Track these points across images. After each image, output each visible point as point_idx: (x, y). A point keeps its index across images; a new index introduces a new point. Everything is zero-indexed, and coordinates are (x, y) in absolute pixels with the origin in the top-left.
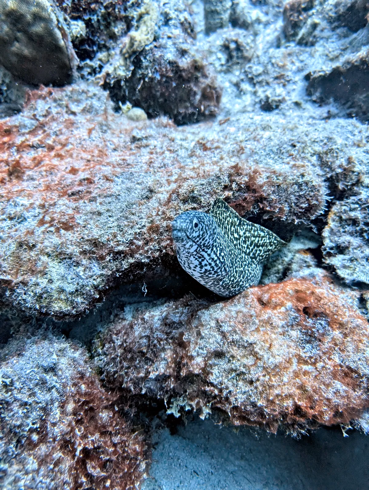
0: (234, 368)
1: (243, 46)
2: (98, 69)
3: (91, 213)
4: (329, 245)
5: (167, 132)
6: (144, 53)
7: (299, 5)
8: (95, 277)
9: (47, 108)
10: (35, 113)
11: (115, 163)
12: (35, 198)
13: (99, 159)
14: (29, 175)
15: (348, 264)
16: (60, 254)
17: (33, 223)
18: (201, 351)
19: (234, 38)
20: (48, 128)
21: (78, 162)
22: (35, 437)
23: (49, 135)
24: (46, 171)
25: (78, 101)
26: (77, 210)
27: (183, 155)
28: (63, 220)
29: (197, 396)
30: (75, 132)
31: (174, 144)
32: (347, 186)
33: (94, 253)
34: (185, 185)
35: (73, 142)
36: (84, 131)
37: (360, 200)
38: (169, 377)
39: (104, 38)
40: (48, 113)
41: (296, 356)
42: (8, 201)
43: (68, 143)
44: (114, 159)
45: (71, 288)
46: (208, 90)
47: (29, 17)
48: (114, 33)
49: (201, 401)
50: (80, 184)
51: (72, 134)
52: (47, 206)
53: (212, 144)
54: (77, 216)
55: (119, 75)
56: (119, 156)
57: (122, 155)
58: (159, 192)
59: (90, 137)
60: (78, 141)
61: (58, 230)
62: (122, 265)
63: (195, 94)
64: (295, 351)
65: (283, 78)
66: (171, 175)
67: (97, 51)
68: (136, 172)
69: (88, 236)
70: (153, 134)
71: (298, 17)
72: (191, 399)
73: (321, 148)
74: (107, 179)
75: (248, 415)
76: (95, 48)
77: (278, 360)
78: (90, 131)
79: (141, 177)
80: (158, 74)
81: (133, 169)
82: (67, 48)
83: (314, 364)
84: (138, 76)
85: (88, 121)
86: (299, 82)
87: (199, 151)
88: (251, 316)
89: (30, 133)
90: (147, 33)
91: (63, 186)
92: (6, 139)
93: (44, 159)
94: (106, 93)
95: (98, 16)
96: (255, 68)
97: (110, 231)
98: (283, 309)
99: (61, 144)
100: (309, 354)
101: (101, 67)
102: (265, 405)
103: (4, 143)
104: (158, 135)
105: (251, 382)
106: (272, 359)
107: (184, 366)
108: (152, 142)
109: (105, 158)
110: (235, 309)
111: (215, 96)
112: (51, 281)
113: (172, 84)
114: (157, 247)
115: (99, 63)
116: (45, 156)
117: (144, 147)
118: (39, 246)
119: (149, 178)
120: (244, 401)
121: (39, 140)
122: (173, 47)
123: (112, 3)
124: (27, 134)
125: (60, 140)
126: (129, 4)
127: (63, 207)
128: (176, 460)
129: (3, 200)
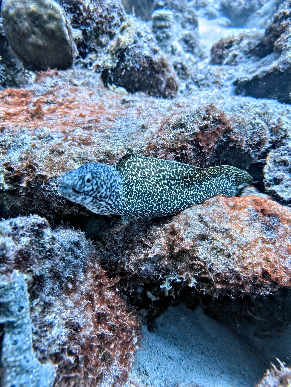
0: (215, 247)
3: (102, 137)
4: (269, 179)
6: (127, 51)
7: (223, 44)
14: (47, 117)
15: (284, 189)
18: (189, 235)
19: (180, 62)
20: (58, 93)
22: (70, 286)
25: (79, 79)
29: (186, 271)
32: (278, 139)
34: (174, 118)
35: (78, 100)
37: (288, 147)
38: (163, 257)
40: (56, 85)
41: (260, 238)
42: (36, 129)
43: (75, 100)
46: (171, 81)
48: (101, 42)
49: (189, 273)
53: (184, 104)
55: (107, 66)
59: (90, 98)
60: (83, 100)
61: (79, 144)
63: (162, 83)
64: (259, 235)
65: (219, 83)
66: (157, 120)
67: (88, 53)
71: (222, 52)
72: (181, 274)
73: (260, 111)
75: (227, 279)
76: (87, 51)
77: (249, 239)
78: (91, 95)
82: (71, 42)
83: (274, 243)
84: (122, 67)
86: (229, 86)
88: (224, 213)
89: (43, 95)
91: (75, 124)
92: (23, 99)
94: (99, 75)
95: (91, 28)
96: (198, 76)
98: (246, 210)
99: (70, 102)
100: (269, 237)
101: (91, 64)
102: (240, 270)
103: (22, 102)
105: (229, 256)
106: (243, 239)
107: (176, 246)
108: (138, 104)
110: (211, 209)
111: (175, 86)
115: (89, 60)
118: (66, 153)
120: (224, 270)
122: (148, 47)
123: (101, 21)
124: (41, 96)
125: (68, 99)
126: (112, 24)
127: (79, 133)
128: (154, 348)
129: (31, 129)
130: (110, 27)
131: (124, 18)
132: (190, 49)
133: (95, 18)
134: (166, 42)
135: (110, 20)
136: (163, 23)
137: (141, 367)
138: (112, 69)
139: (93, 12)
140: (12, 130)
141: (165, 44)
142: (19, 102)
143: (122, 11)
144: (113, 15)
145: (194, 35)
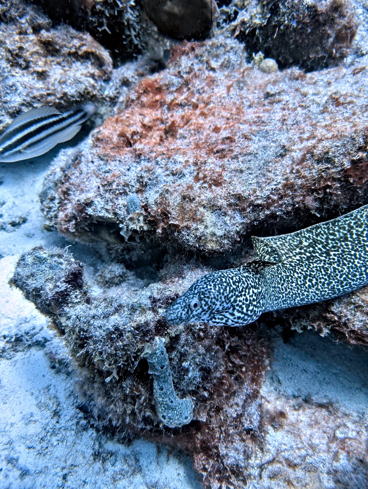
0: (353, 302)
2: (233, 16)
3: (235, 171)
5: (300, 86)
8: (237, 225)
9: (190, 65)
10: (180, 70)
11: (251, 121)
12: (188, 156)
13: (237, 117)
14: (181, 134)
16: (213, 206)
17: (190, 179)
20: (192, 86)
21: (220, 120)
23: (193, 93)
24: (194, 130)
25: (217, 56)
26: (223, 167)
27: (314, 112)
28: (214, 178)
29: (318, 320)
30: (216, 90)
31: (306, 100)
33: (237, 205)
34: (320, 146)
35: (214, 101)
36: (223, 88)
40: (191, 70)
42: (169, 158)
43: (210, 101)
44: (250, 117)
45: (220, 233)
46: (344, 31)
49: (321, 323)
50: (223, 142)
51: (213, 92)
52: (199, 164)
53: (345, 99)
54: (224, 174)
55: (255, 23)
56: (254, 113)
57: (257, 112)
58: (292, 151)
59: (228, 95)
60: (219, 100)
61: (210, 186)
62: (259, 215)
66: (303, 133)
68: (270, 130)
69: (233, 192)
70: (285, 89)
72: (313, 321)
74: (246, 138)
75: (363, 337)
78: (229, 88)
79: (275, 135)
80: (295, 21)
81: (267, 127)
82: (211, 3)
84: (273, 23)
85: (227, 77)
87: (332, 107)
89: (177, 91)
91: (208, 144)
92: (158, 97)
93: (191, 117)
94: (242, 46)
97: (250, 187)
99: (204, 102)
101: (236, 13)
103: (157, 101)
104: (290, 90)
108: (285, 97)
109: (242, 115)
111: (349, 36)
112: (206, 227)
113: (307, 30)
114: (291, 202)
115: (234, 8)
116: (191, 115)
117: (277, 103)
118: (197, 199)
119: (282, 136)
120: (361, 327)
121: (185, 99)
124: (175, 92)
125: (203, 98)
127: (212, 165)
128: (288, 361)
129: (165, 157)
137: (274, 377)
138: (261, 28)
140: (148, 157)
142: (154, 102)
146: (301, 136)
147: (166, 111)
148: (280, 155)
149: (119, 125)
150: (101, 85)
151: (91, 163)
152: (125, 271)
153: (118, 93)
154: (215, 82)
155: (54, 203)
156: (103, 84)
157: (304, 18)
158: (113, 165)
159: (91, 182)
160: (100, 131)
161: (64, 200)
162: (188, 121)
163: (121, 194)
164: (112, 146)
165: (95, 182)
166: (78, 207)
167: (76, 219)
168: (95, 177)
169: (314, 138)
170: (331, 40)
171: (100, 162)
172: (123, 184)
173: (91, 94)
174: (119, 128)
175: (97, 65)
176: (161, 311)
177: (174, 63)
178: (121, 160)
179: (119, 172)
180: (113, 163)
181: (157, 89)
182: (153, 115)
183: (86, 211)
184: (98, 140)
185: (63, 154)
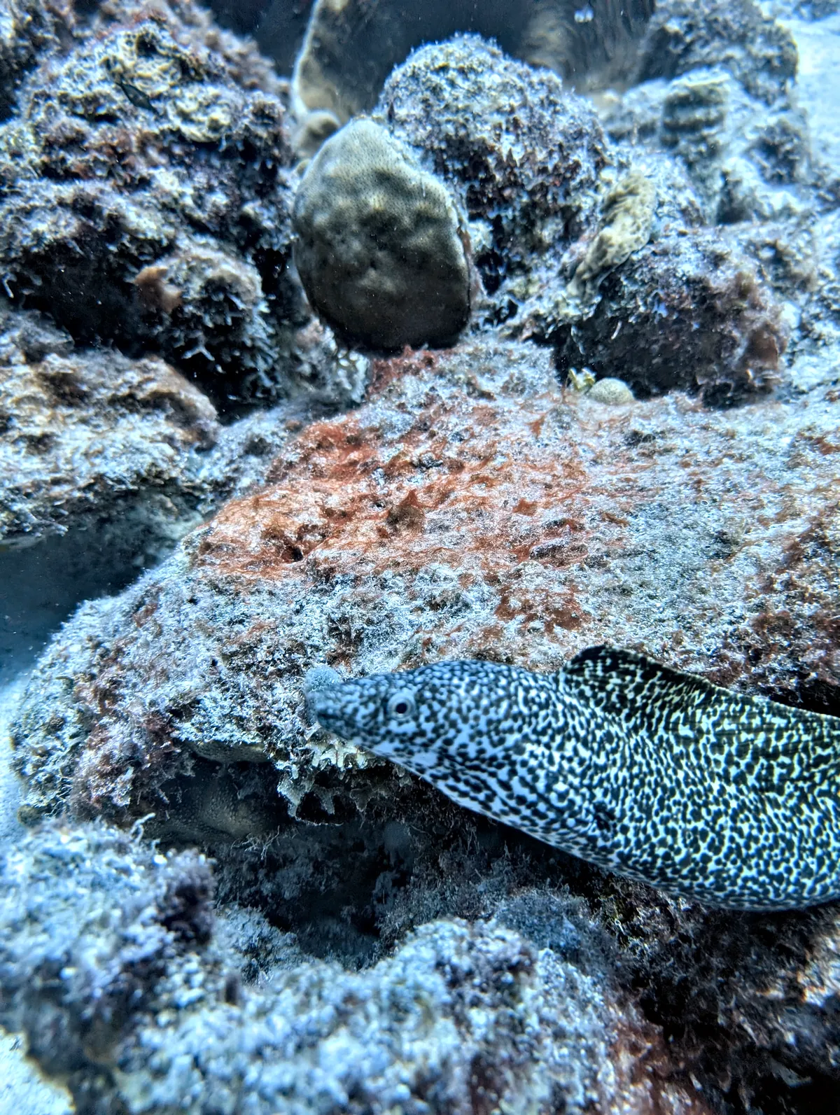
1: (788, 255)
2: (505, 311)
3: (607, 590)
11: (609, 488)
14: (432, 520)
17: (484, 613)
23: (444, 441)
24: (467, 510)
25: (491, 372)
30: (504, 431)
39: (520, 250)
40: (431, 400)
44: (604, 480)
46: (766, 336)
47: (407, 221)
48: (540, 241)
51: (497, 435)
54: (579, 597)
55: (566, 315)
67: (504, 278)
69: (618, 640)
74: (612, 520)
78: (536, 427)
80: (662, 306)
82: (469, 271)
84: (609, 315)
85: (523, 407)
90: (634, 228)
92: (354, 455)
94: (547, 352)
95: (514, 210)
103: (354, 463)
108: (680, 443)
113: (691, 326)
114: (789, 666)
115: (507, 298)
116: (449, 482)
117: (661, 454)
119: (706, 515)
122: (692, 250)
123: (542, 184)
124: (399, 442)
125: (474, 448)
126: (573, 183)
127: (539, 580)
129: (401, 570)
130: (567, 194)
131: (607, 159)
132: (783, 172)
133: (525, 182)
134: (705, 167)
135: (568, 175)
136: (699, 114)
138: (580, 324)
139: (522, 165)
140: (352, 574)
141: (705, 172)
142: (345, 466)
143: (600, 141)
144: (575, 158)
145: (795, 125)
146: (757, 513)
147: (382, 482)
148: (717, 555)
149: (261, 513)
150: (190, 460)
151: (189, 605)
152: (266, 929)
153: (236, 470)
154: (499, 417)
155: (58, 738)
156: (195, 456)
157: (682, 300)
158: (254, 604)
159: (192, 651)
160: (211, 529)
161: (99, 717)
162: (444, 496)
163: (280, 673)
164: (247, 560)
165: (203, 650)
166: (149, 721)
167: (137, 764)
168: (202, 638)
169: (796, 515)
170: (739, 351)
171: (216, 598)
172: (287, 645)
173: (166, 477)
174: (264, 519)
175: (178, 421)
176: (480, 1017)
177: (385, 392)
178: (277, 591)
179: (272, 619)
180: (252, 599)
181: (349, 440)
182: (350, 491)
183: (175, 734)
184: (207, 547)
185: (88, 611)
